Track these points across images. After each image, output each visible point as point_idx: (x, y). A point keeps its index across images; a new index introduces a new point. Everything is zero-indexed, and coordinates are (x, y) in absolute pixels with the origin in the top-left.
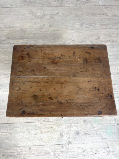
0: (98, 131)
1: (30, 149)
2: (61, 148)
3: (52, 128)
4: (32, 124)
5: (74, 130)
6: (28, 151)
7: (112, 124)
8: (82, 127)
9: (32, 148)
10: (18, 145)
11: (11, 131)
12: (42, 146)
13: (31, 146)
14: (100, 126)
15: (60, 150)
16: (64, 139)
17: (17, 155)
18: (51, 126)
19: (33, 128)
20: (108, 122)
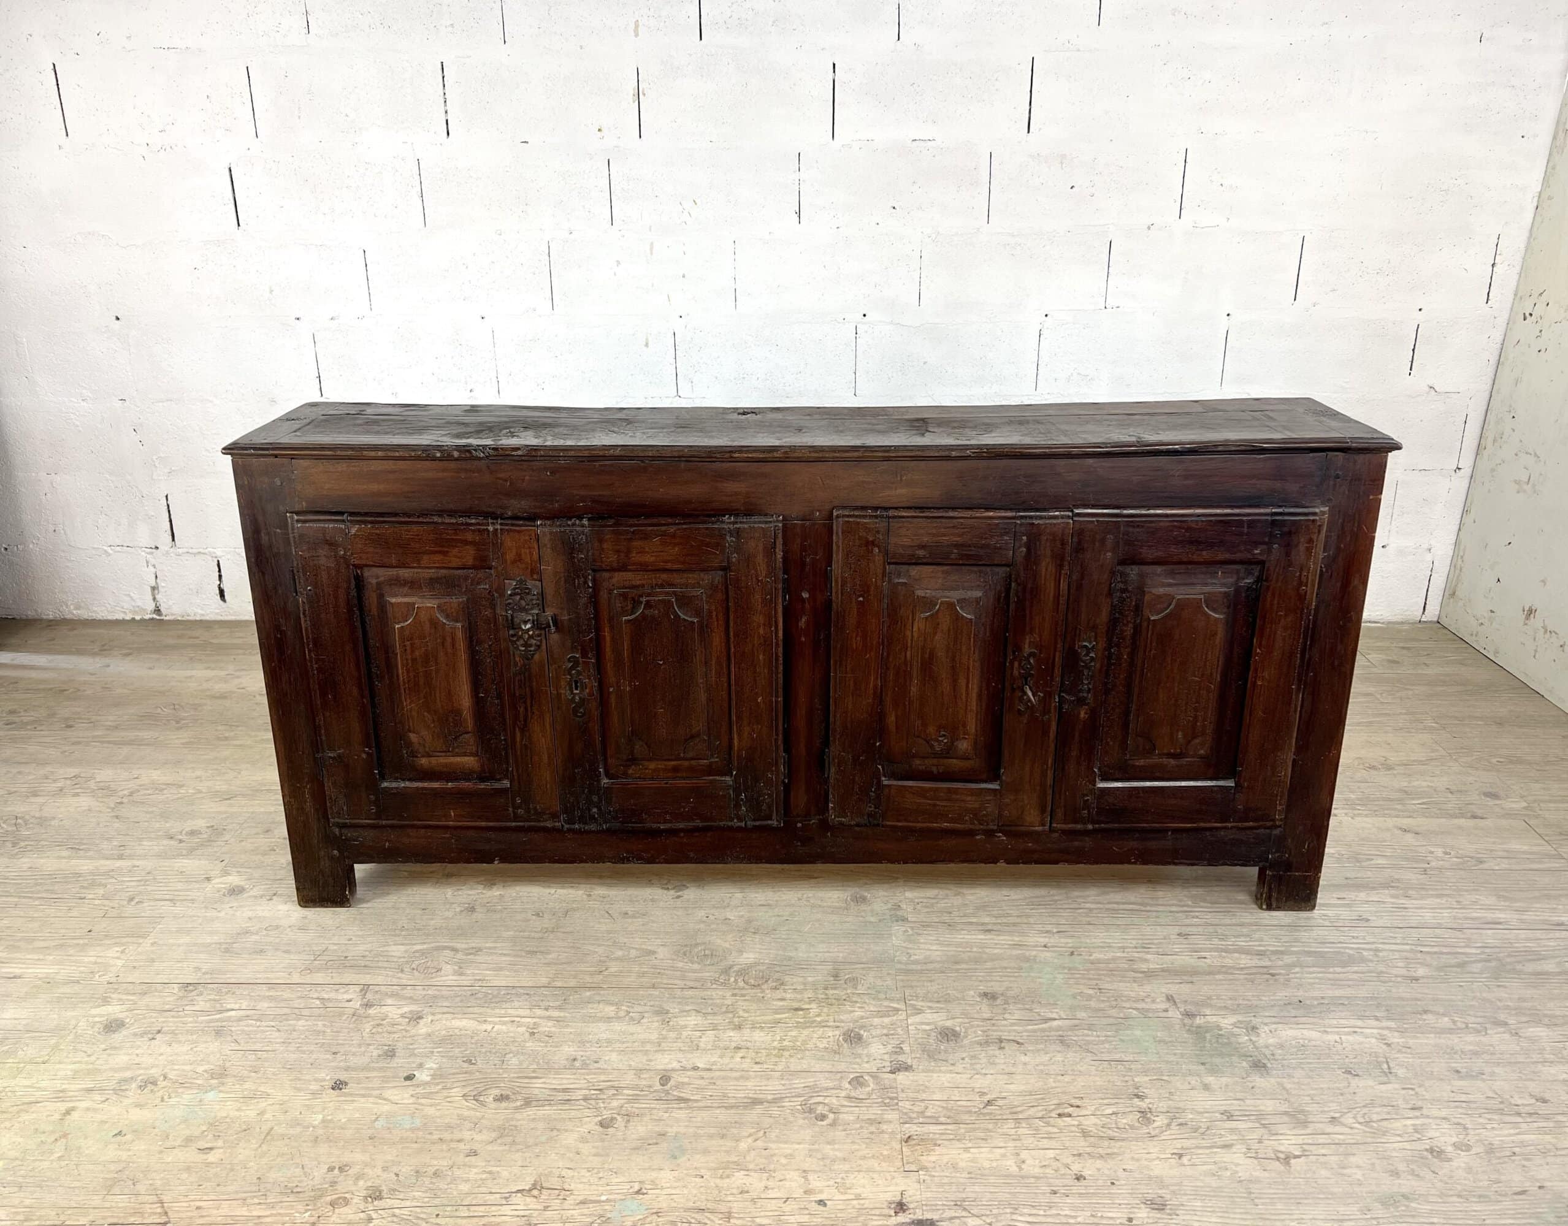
0: (1069, 1033)
1: (665, 1079)
2: (847, 1086)
3: (801, 1012)
4: (690, 993)
5: (928, 1024)
6: (650, 1087)
7: (1155, 1011)
8: (976, 1016)
9: (677, 1078)
10: (596, 1062)
11: (562, 1014)
12: (735, 1074)
13: (673, 1070)
14: (1082, 1014)
15: (843, 1094)
16: (868, 1056)
17: (585, 1099)
18: (796, 1005)
19: (688, 1008)
20: (1127, 1005)
